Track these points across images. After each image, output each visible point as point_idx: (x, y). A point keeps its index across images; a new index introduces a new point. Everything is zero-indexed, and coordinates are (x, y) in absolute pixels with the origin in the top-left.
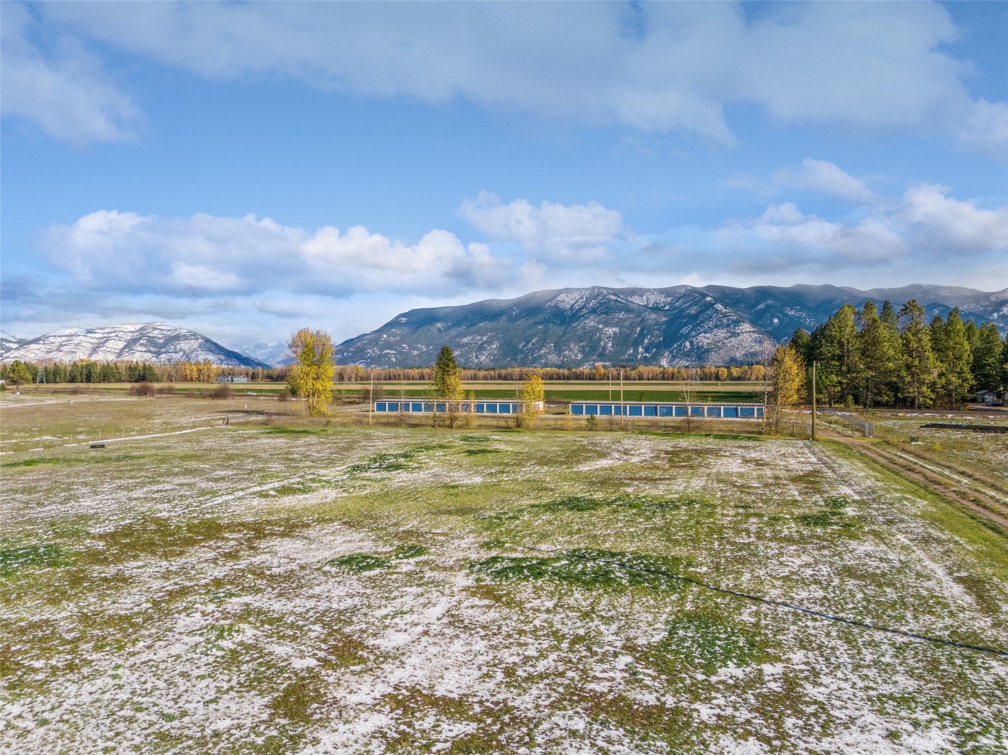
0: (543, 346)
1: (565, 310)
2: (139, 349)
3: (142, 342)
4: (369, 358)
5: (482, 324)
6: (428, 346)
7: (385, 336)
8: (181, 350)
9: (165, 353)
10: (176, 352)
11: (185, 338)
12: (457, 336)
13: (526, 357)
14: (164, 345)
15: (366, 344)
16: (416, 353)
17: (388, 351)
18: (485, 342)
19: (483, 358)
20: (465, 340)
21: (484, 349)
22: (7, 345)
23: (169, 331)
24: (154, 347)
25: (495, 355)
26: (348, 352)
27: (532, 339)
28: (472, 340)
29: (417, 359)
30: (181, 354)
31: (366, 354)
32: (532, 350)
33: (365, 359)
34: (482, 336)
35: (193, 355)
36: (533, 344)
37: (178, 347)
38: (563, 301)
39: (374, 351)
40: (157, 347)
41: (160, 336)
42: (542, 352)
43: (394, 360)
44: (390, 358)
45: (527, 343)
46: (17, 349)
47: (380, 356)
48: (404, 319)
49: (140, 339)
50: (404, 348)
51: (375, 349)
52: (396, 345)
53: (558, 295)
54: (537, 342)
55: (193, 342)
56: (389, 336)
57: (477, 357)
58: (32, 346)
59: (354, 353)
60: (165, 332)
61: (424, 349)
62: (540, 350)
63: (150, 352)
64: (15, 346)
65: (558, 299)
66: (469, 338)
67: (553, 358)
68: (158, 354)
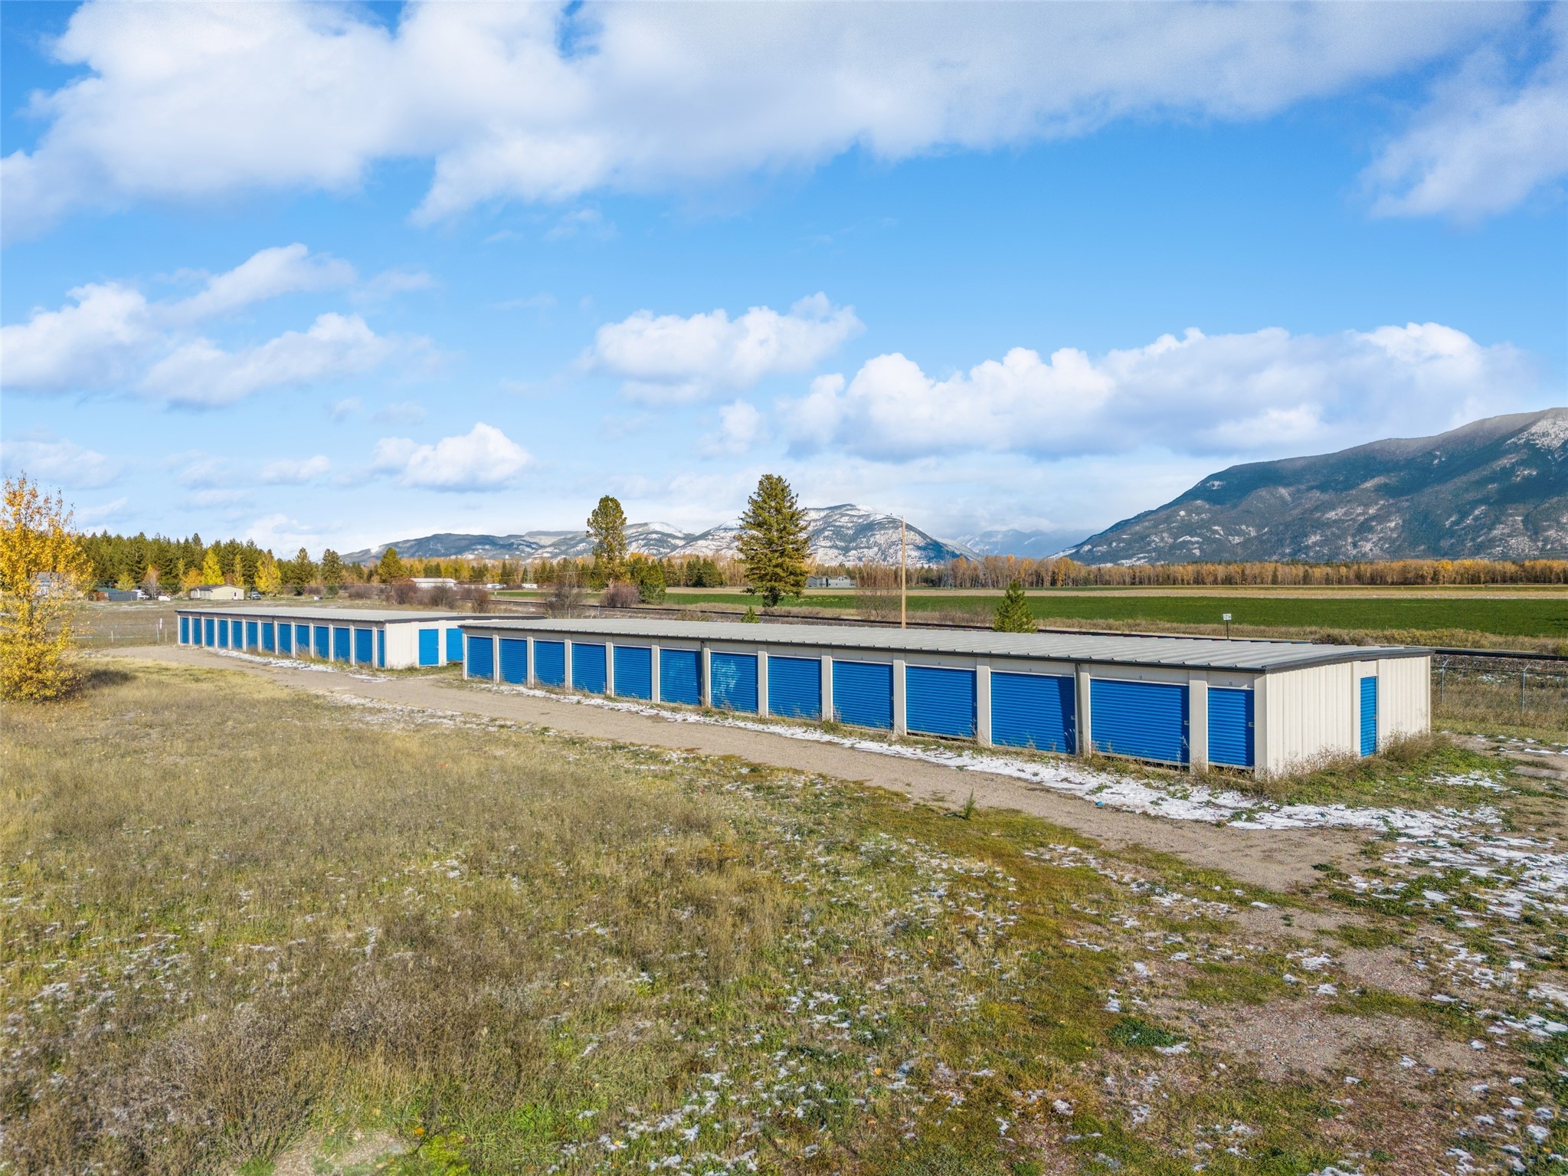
0: (1498, 521)
1: (1550, 451)
2: (823, 543)
3: (826, 533)
4: (1155, 550)
5: (1368, 484)
6: (1259, 527)
7: (1182, 513)
8: (876, 544)
9: (855, 549)
10: (869, 548)
11: (881, 526)
12: (1316, 508)
13: (1462, 542)
14: (853, 539)
15: (1147, 528)
16: (1237, 540)
17: (1188, 538)
18: (1373, 518)
19: (1368, 546)
20: (1332, 515)
21: (1371, 530)
22: (673, 541)
23: (860, 517)
24: (841, 540)
25: (1392, 541)
26: (1120, 540)
27: (1473, 508)
28: (1345, 514)
29: (1239, 550)
30: (876, 549)
31: (1149, 544)
32: (1476, 529)
33: (1148, 552)
34: (1367, 506)
35: (891, 551)
36: (1476, 519)
37: (872, 540)
38: (1545, 434)
39: (1162, 539)
40: (845, 541)
41: (850, 525)
42: (1496, 532)
43: (1197, 552)
44: (1190, 550)
45: (1464, 515)
46: (684, 547)
47: (1173, 547)
48: (1217, 483)
49: (824, 529)
50: (1216, 532)
51: (1165, 535)
52: (1201, 527)
53: (1534, 423)
54: (1486, 514)
55: (890, 532)
56: (1189, 513)
57: (1355, 545)
58: (701, 543)
59: (1129, 542)
60: (855, 519)
61: (1253, 534)
62: (1491, 528)
63: (836, 547)
64: (681, 543)
65: (1533, 430)
66: (1340, 511)
67: (1521, 544)
68: (846, 550)
